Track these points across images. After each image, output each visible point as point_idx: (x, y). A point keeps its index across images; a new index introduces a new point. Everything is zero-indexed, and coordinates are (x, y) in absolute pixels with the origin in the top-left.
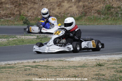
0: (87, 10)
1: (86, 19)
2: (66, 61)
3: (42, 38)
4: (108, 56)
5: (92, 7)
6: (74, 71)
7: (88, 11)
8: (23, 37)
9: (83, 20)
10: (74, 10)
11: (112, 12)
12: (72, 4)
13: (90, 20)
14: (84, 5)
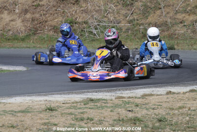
0: (38, 25)
1: (36, 39)
4: (65, 96)
5: (46, 22)
6: (11, 118)
7: (39, 27)
9: (32, 41)
10: (17, 25)
11: (75, 30)
12: (15, 17)
13: (42, 40)
14: (32, 18)
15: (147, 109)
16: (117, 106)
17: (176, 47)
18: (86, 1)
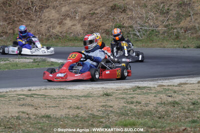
0: (93, 29)
2: (67, 90)
3: (39, 62)
4: (118, 84)
5: (100, 26)
6: (77, 102)
8: (17, 60)
10: (77, 29)
12: (76, 22)
14: (89, 23)
15: (183, 95)
16: (159, 92)
18: (131, 10)
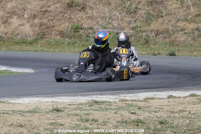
0: (45, 30)
1: (44, 43)
2: (9, 103)
4: (71, 98)
5: (53, 27)
6: (20, 118)
7: (47, 32)
9: (39, 45)
10: (26, 30)
11: (80, 35)
12: (24, 21)
13: (49, 44)
14: (40, 23)
15: (149, 112)
16: (121, 108)
17: (176, 53)
18: (91, 8)
